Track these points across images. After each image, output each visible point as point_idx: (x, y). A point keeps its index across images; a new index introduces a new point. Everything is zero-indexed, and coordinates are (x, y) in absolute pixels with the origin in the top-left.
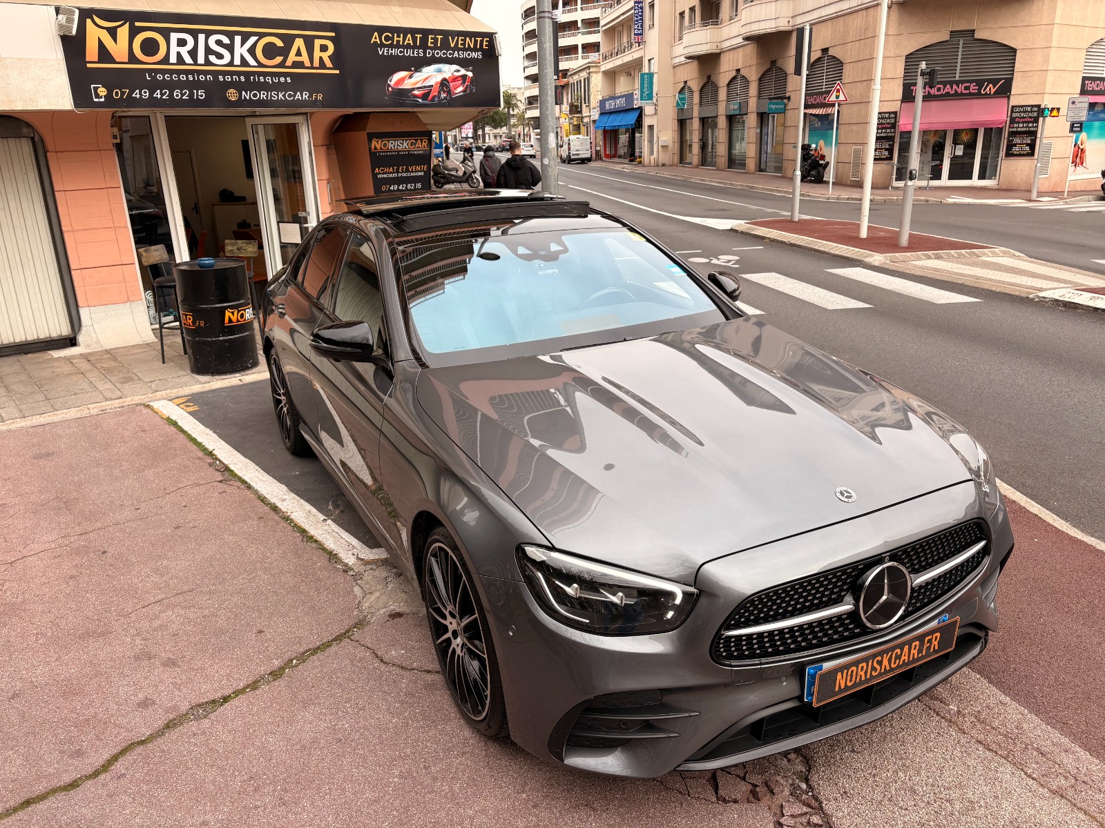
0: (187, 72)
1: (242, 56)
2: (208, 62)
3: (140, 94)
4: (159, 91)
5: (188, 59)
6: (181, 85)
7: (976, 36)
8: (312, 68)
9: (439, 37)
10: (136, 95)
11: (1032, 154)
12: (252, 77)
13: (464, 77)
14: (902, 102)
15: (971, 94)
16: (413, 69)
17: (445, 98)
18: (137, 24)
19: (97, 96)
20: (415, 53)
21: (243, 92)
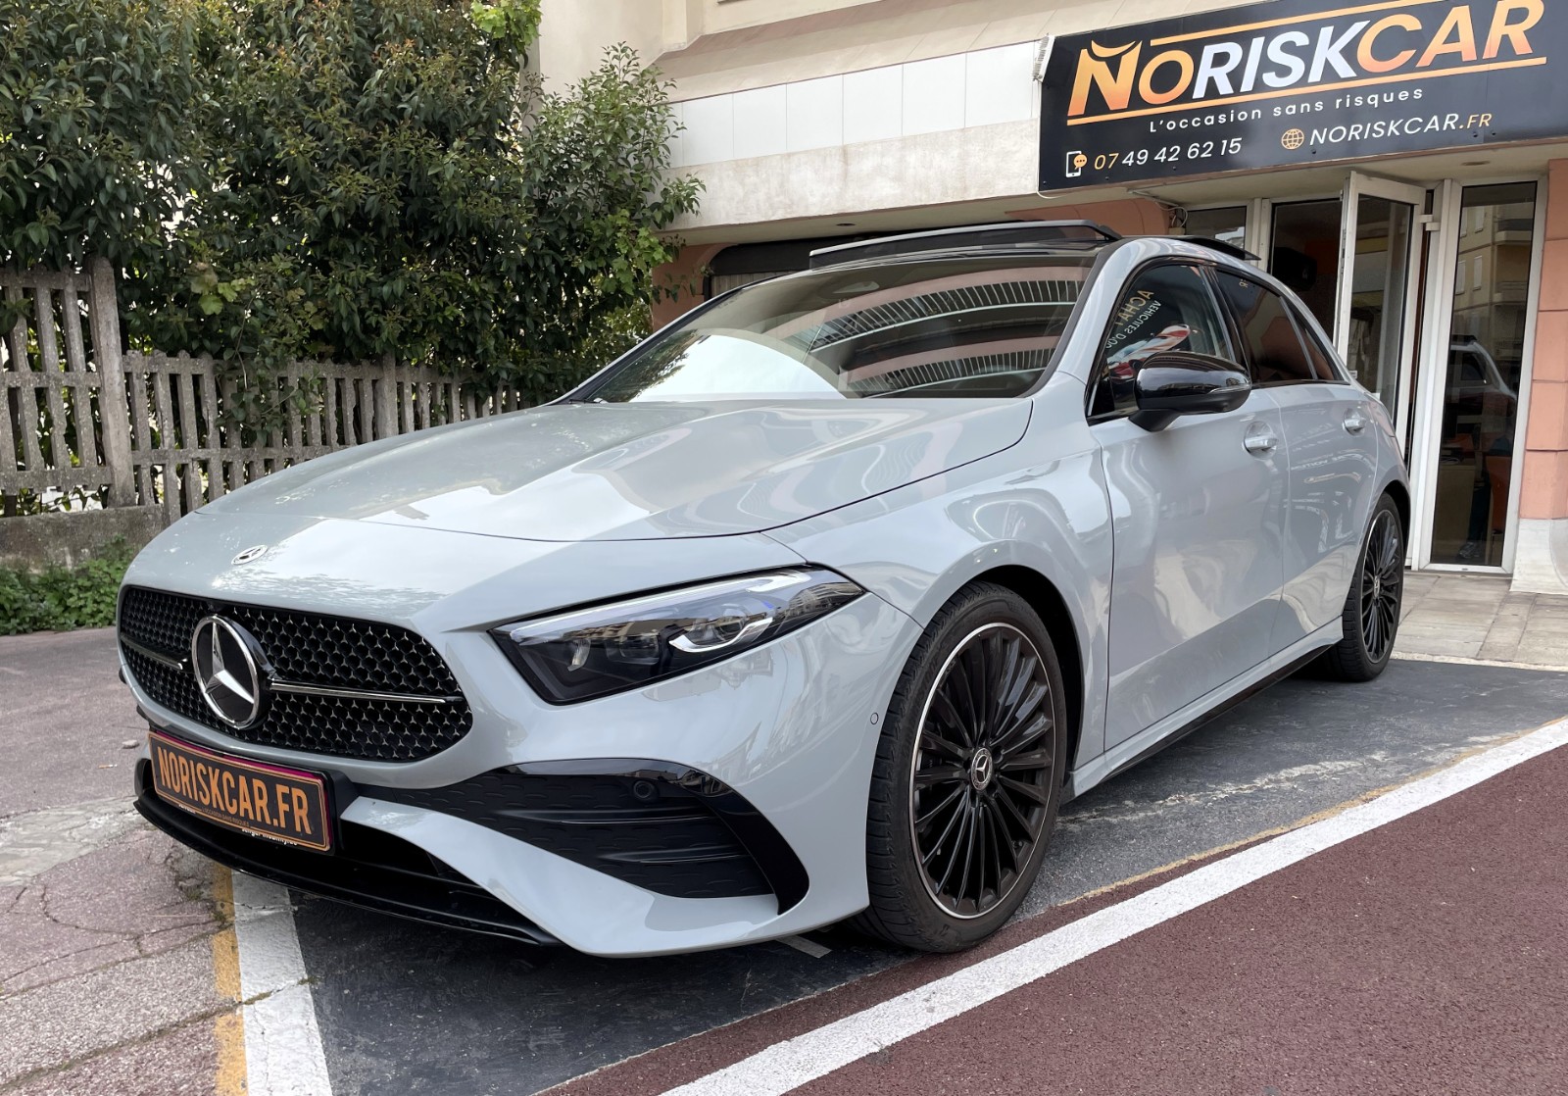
0: (1216, 111)
1: (1327, 62)
2: (1259, 87)
3: (1135, 158)
4: (1164, 149)
5: (1224, 86)
6: (1201, 135)
8: (1480, 61)
10: (1128, 161)
12: (1338, 101)
18: (1154, 43)
19: (1073, 169)
21: (1315, 132)
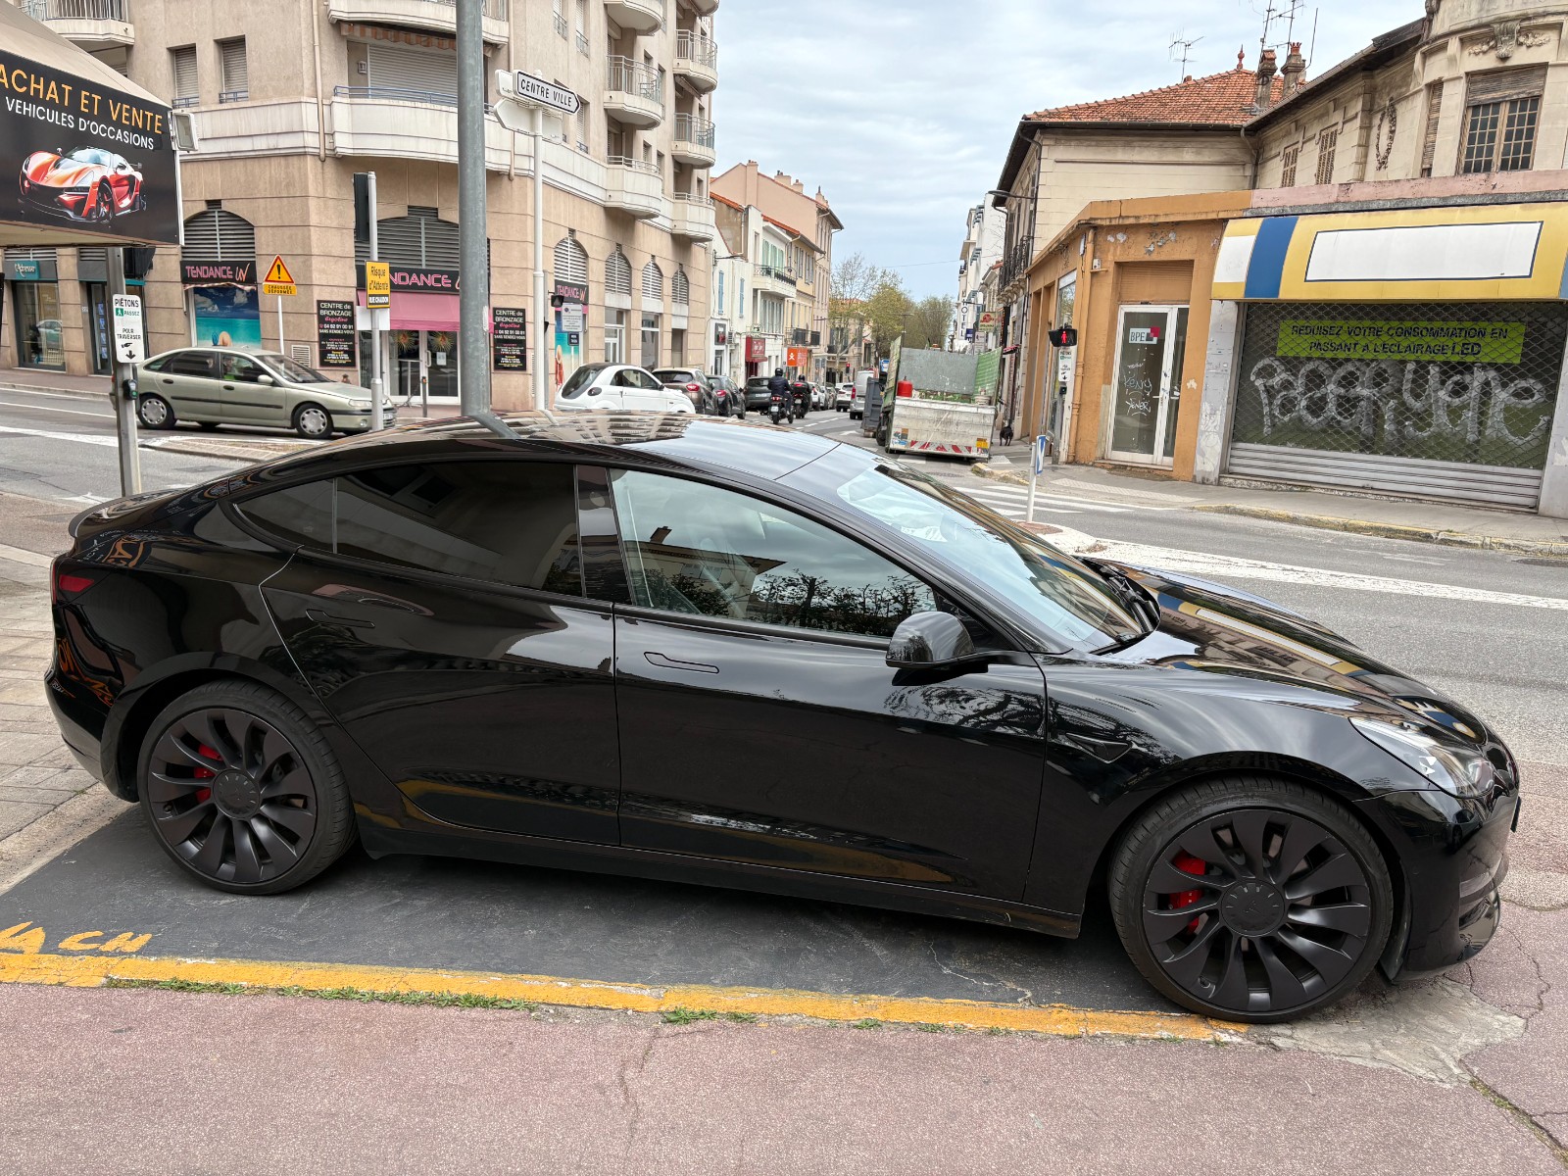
7: (440, 218)
9: (97, 97)
11: (523, 368)
13: (131, 178)
14: (357, 290)
15: (442, 289)
16: (60, 149)
17: (107, 215)
20: (63, 119)
